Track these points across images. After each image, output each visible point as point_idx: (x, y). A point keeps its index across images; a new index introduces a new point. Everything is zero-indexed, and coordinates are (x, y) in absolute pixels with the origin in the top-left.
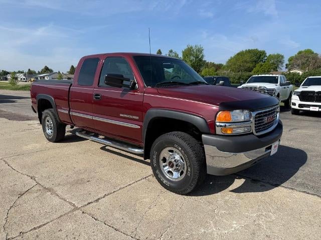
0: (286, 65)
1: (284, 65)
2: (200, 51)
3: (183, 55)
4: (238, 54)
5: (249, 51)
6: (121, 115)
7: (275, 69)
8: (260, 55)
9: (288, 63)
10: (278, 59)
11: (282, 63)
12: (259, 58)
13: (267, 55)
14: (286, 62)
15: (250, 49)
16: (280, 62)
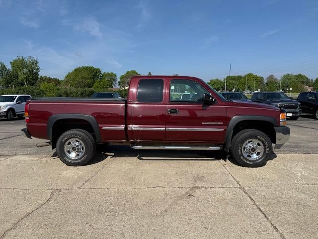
0: (119, 82)
1: (117, 82)
2: (35, 63)
3: (13, 67)
4: (76, 70)
5: (86, 68)
6: (203, 123)
7: (111, 86)
8: (97, 72)
9: (120, 80)
10: (112, 77)
11: (115, 81)
12: (96, 75)
13: (103, 73)
14: (119, 80)
15: (87, 66)
16: (114, 79)
